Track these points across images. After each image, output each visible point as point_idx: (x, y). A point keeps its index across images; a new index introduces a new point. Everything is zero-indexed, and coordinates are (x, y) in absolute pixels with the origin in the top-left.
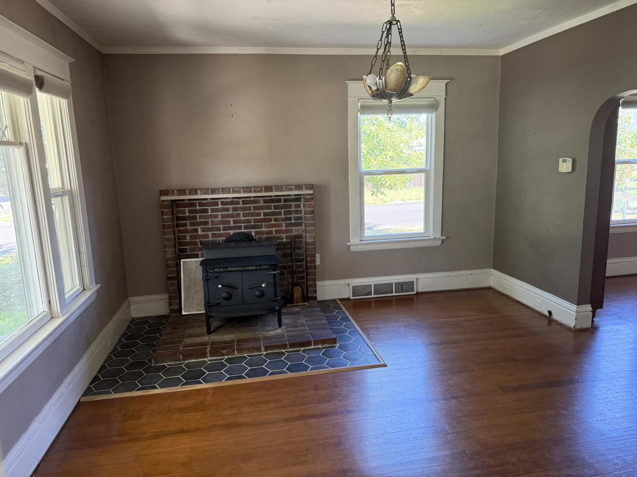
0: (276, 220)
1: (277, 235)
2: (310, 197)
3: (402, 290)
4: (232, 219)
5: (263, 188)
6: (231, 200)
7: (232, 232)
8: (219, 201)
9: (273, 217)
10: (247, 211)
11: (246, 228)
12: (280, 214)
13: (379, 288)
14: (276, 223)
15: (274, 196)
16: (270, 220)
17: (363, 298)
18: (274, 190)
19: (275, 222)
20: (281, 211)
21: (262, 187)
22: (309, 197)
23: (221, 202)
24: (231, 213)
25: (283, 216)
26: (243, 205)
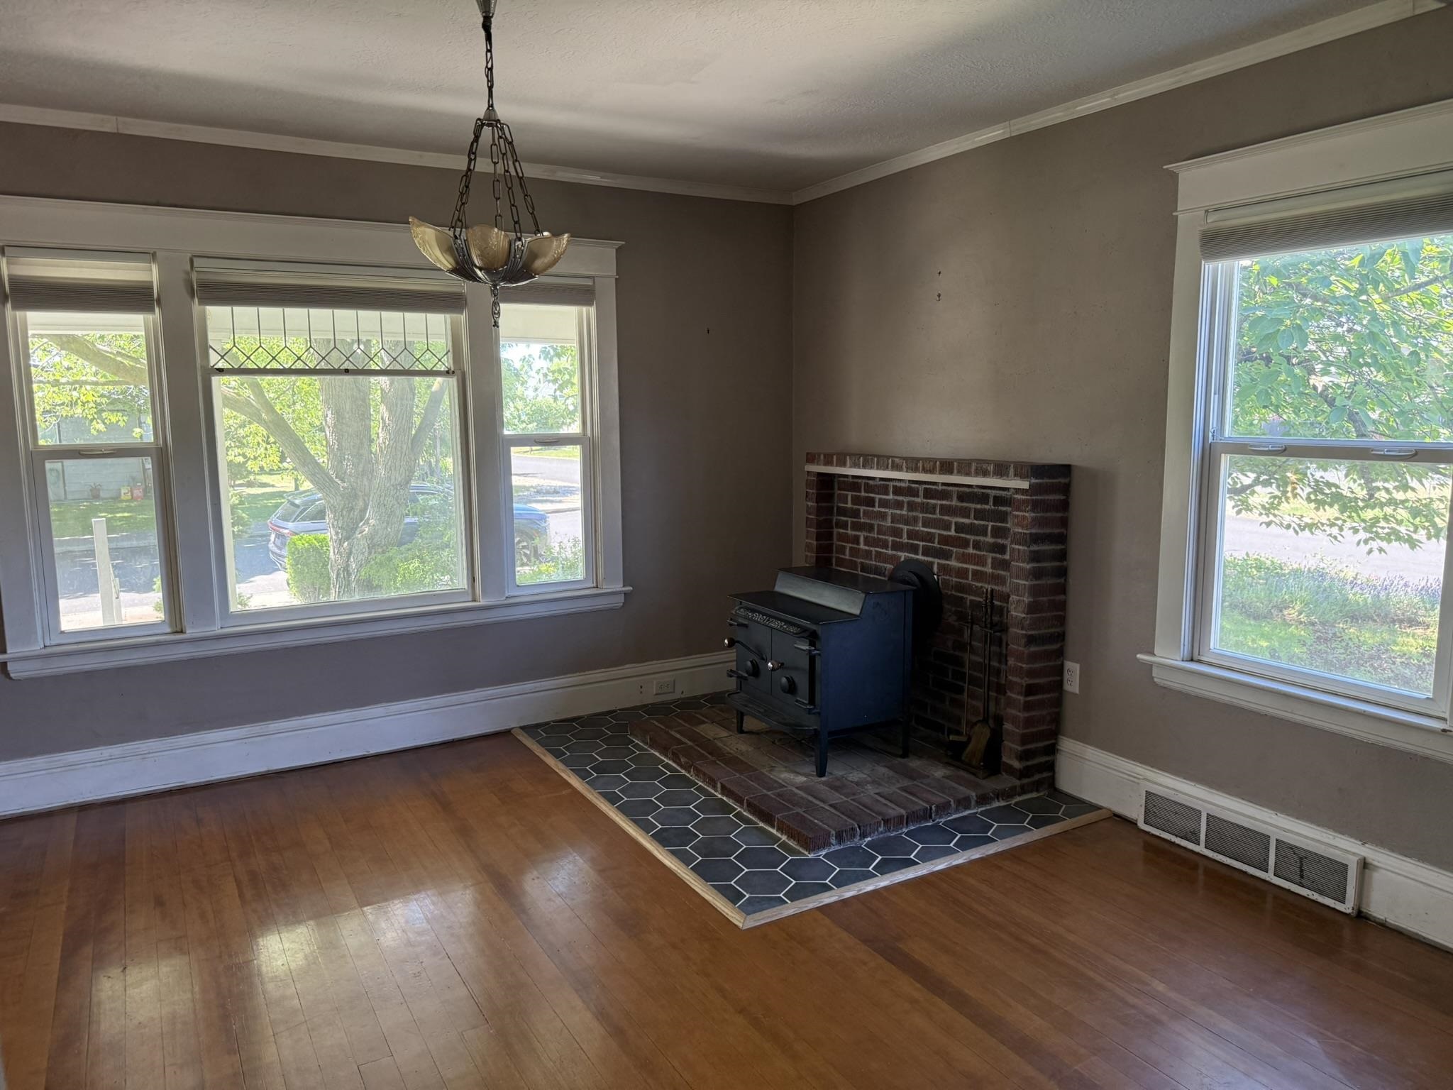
0: (977, 546)
1: (977, 584)
2: (1024, 497)
3: (1302, 877)
4: (905, 528)
5: (938, 463)
6: (907, 484)
7: (903, 555)
8: (891, 484)
9: (971, 538)
10: (930, 513)
11: (926, 552)
12: (983, 532)
13: (1221, 831)
14: (975, 554)
15: (979, 487)
16: (965, 544)
17: (1173, 840)
18: (955, 471)
19: (975, 552)
20: (987, 525)
21: (936, 462)
22: (1022, 497)
23: (893, 486)
24: (906, 513)
25: (989, 539)
26: (925, 500)
